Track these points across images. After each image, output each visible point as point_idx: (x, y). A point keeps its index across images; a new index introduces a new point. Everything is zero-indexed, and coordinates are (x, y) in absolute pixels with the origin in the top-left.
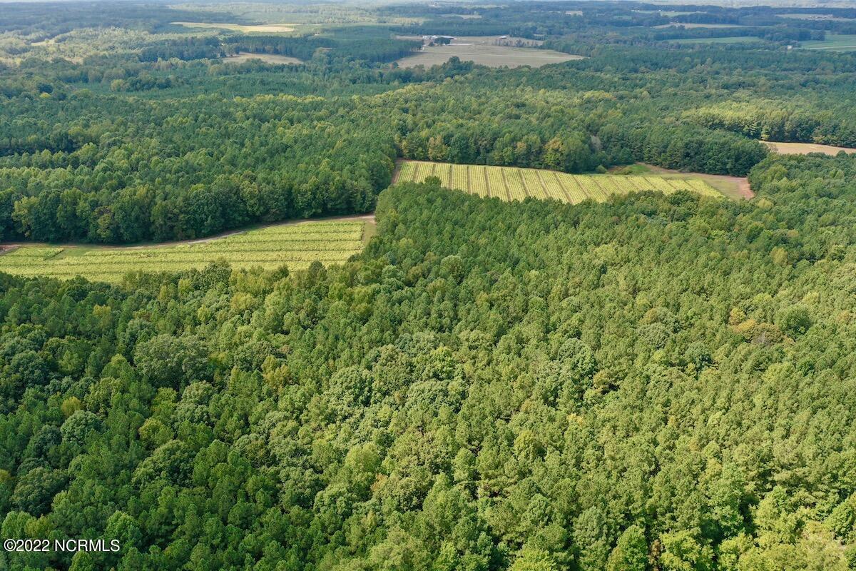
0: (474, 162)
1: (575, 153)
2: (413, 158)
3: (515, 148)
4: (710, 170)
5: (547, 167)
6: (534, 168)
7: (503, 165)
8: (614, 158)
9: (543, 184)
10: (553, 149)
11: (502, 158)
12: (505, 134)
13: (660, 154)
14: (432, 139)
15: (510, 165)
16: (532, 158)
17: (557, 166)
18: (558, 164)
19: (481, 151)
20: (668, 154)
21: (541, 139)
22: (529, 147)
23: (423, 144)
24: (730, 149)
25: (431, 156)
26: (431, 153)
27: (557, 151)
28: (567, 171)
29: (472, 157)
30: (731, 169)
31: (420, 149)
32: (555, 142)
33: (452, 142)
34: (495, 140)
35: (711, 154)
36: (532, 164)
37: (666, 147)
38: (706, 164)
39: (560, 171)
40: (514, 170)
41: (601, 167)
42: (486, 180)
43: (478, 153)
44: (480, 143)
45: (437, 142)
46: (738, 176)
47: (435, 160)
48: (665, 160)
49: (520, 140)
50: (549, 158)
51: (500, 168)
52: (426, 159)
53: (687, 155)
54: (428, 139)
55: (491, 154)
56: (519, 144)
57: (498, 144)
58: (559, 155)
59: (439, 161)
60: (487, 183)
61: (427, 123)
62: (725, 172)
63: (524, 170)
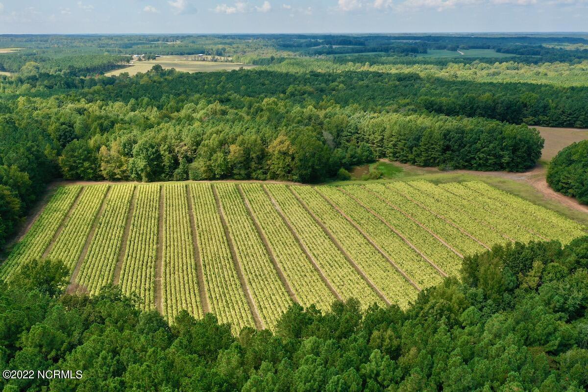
0: (170, 177)
1: (313, 155)
2: (78, 178)
3: (227, 153)
4: (480, 165)
5: (274, 177)
6: (257, 179)
7: (213, 178)
8: (352, 156)
9: (278, 207)
10: (280, 152)
11: (210, 169)
12: (211, 134)
13: (411, 148)
14: (103, 148)
15: (223, 177)
16: (253, 165)
17: (287, 174)
18: (289, 172)
19: (181, 160)
20: (422, 148)
21: (262, 139)
22: (247, 152)
23: (90, 156)
24: (504, 138)
25: (104, 173)
26: (105, 169)
27: (285, 154)
28: (304, 180)
29: (167, 170)
30: (508, 163)
31: (86, 164)
32: (282, 142)
33: (134, 152)
34: (198, 144)
35: (478, 145)
36: (254, 175)
37: (418, 139)
38: (474, 158)
39: (292, 180)
40: (230, 184)
41: (342, 170)
42: (190, 208)
43: (176, 163)
44: (177, 149)
45: (113, 152)
46: (517, 172)
47: (113, 178)
48: (418, 155)
49: (233, 143)
50: (275, 164)
51: (208, 183)
52: (98, 178)
53: (447, 148)
54: (98, 149)
55: (194, 164)
56: (233, 148)
57: (202, 150)
58: (288, 159)
59: (118, 180)
60: (191, 216)
61: (101, 125)
62: (499, 167)
63: (244, 184)
